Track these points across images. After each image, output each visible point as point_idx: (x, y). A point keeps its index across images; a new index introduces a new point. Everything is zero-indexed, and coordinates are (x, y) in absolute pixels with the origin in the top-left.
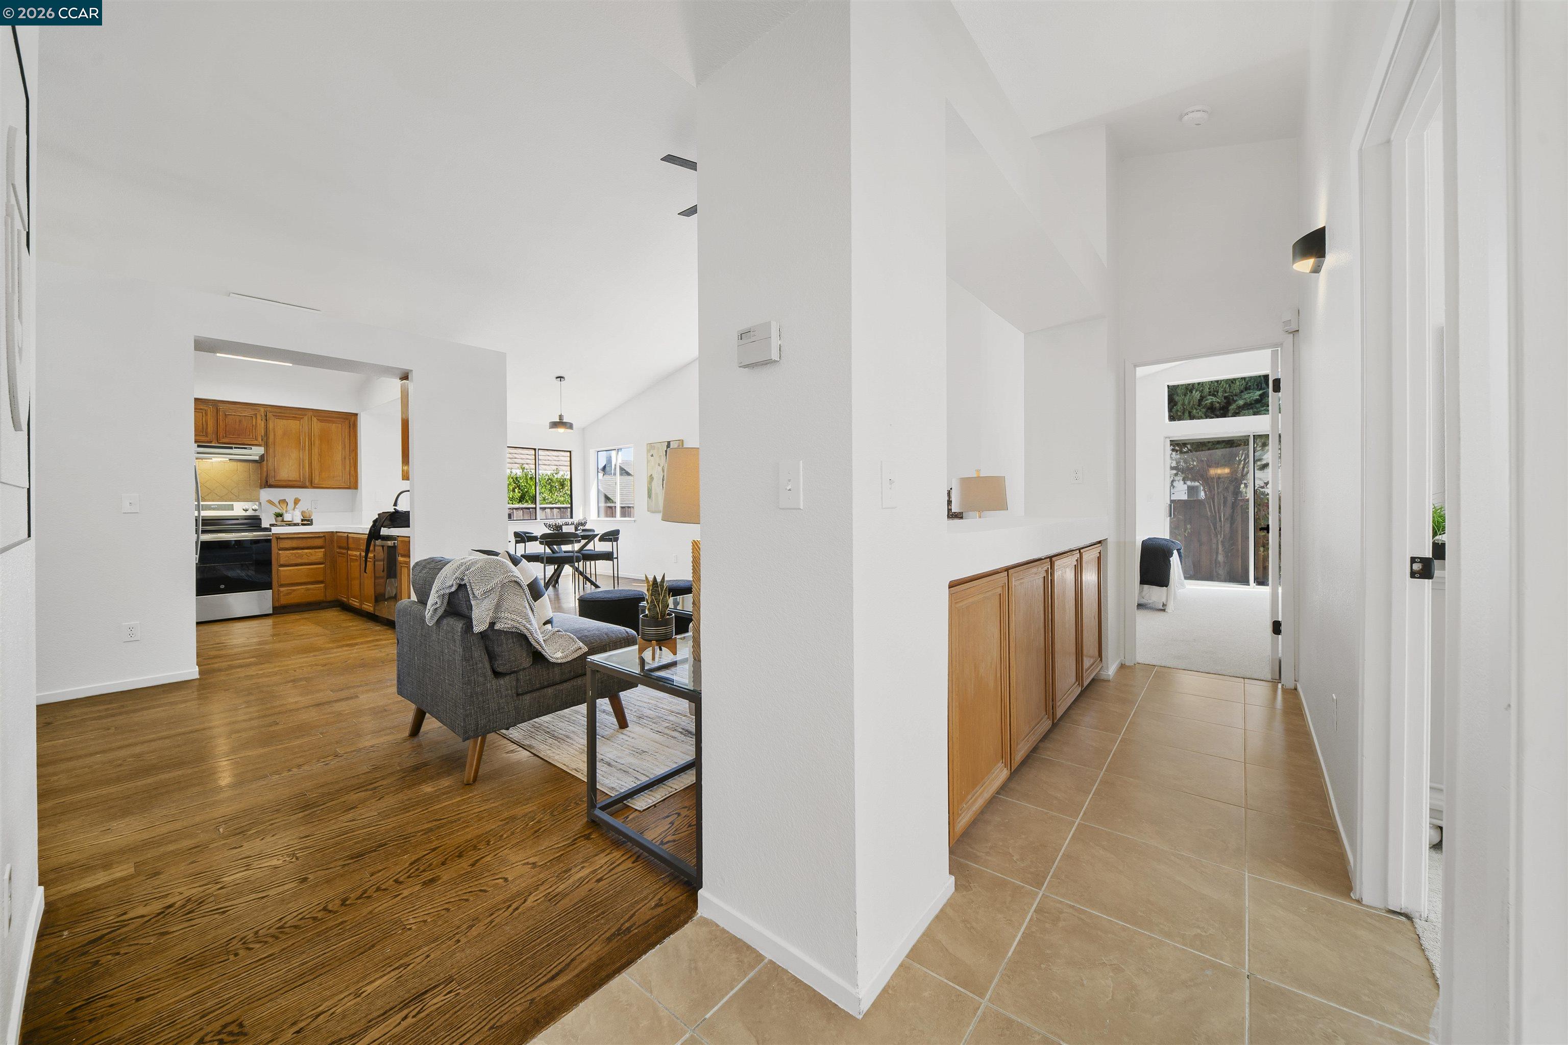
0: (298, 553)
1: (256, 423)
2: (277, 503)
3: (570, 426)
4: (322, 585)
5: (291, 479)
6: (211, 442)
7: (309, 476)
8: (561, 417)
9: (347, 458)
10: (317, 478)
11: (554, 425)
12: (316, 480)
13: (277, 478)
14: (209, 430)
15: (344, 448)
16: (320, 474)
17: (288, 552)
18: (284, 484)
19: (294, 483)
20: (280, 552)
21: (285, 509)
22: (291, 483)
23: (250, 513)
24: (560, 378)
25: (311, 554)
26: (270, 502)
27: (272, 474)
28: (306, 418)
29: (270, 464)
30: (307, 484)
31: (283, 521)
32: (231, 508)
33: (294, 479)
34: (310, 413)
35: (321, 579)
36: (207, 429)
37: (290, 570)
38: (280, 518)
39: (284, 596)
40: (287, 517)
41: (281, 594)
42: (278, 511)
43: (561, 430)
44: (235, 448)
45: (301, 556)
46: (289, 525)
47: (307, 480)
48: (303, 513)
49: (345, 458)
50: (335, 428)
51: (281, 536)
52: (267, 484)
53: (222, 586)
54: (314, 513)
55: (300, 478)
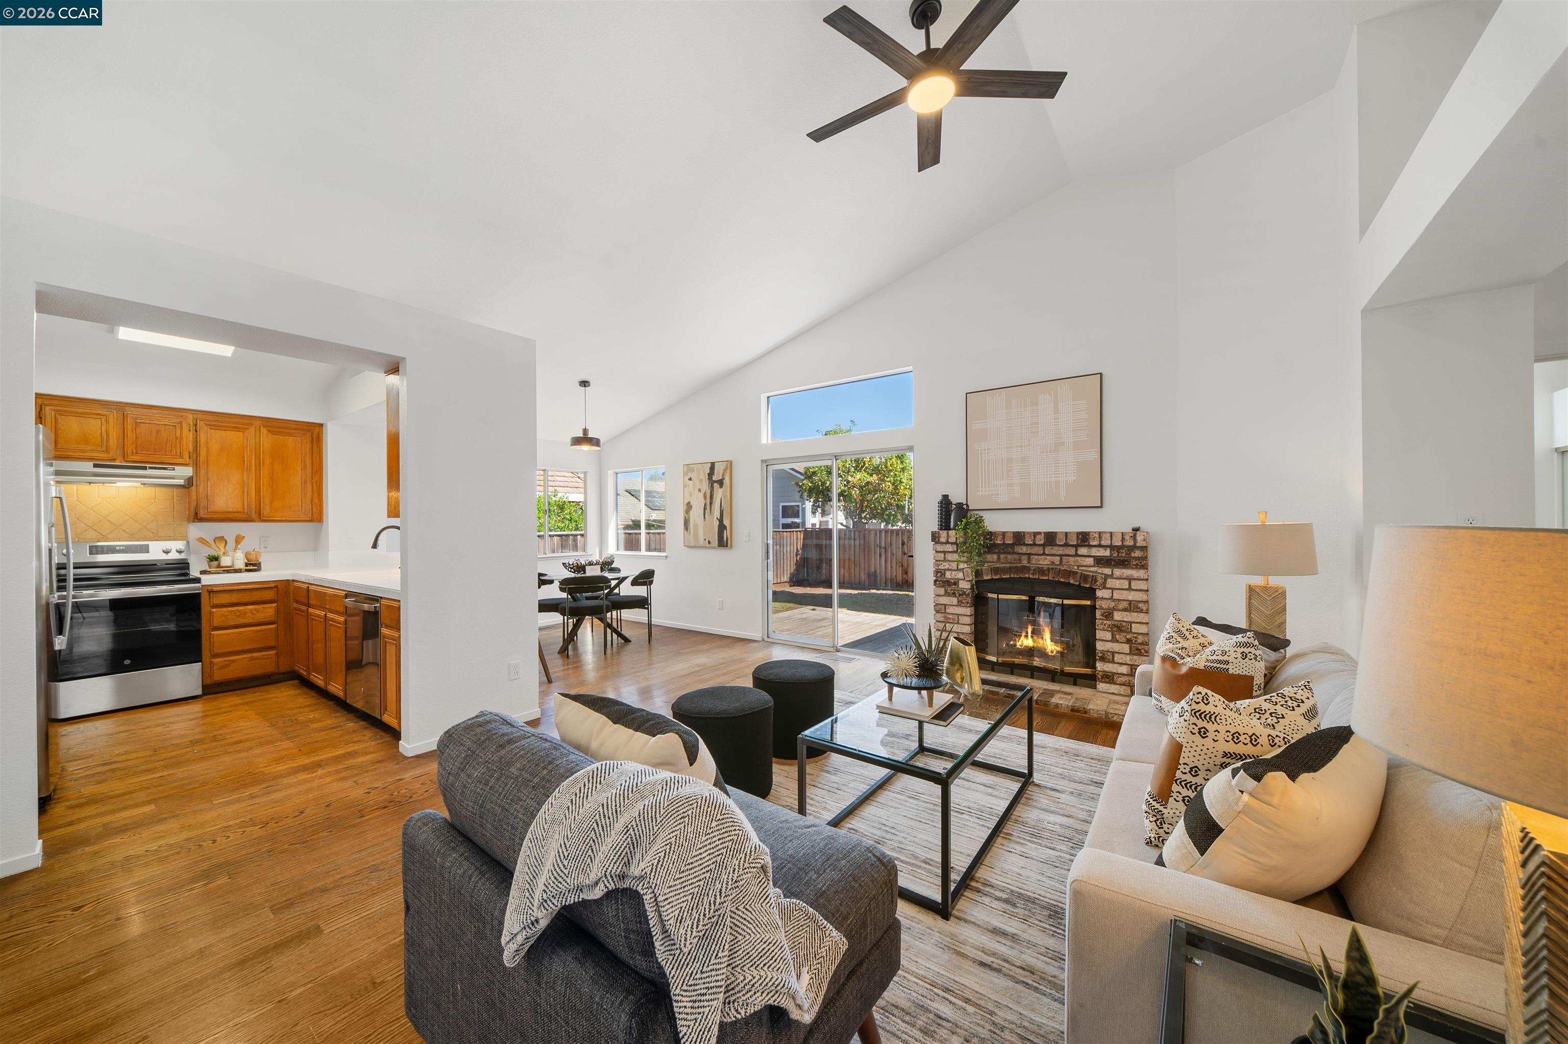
0: (239, 611)
1: (181, 434)
2: (212, 542)
3: (595, 442)
4: (272, 652)
5: (231, 510)
6: (114, 460)
7: (256, 506)
8: (585, 431)
9: (308, 482)
10: (268, 508)
11: (577, 441)
12: (266, 511)
13: (212, 509)
14: (111, 442)
15: (304, 468)
16: (271, 503)
17: (225, 609)
18: (222, 516)
19: (236, 515)
20: (214, 610)
21: (223, 550)
22: (230, 516)
23: (174, 556)
24: (584, 383)
25: (258, 611)
26: (202, 540)
27: (203, 503)
28: (252, 429)
29: (201, 489)
30: (254, 516)
31: (219, 566)
32: (146, 549)
33: (234, 510)
34: (258, 423)
35: (272, 643)
36: (108, 441)
37: (228, 634)
38: (215, 563)
39: (218, 669)
40: (226, 561)
41: (215, 667)
42: (213, 553)
43: (586, 448)
44: (152, 468)
45: (243, 614)
46: (228, 572)
47: (254, 510)
48: (247, 555)
49: (305, 482)
50: (291, 442)
51: (215, 589)
52: (197, 518)
53: (127, 662)
54: (263, 554)
55: (244, 509)
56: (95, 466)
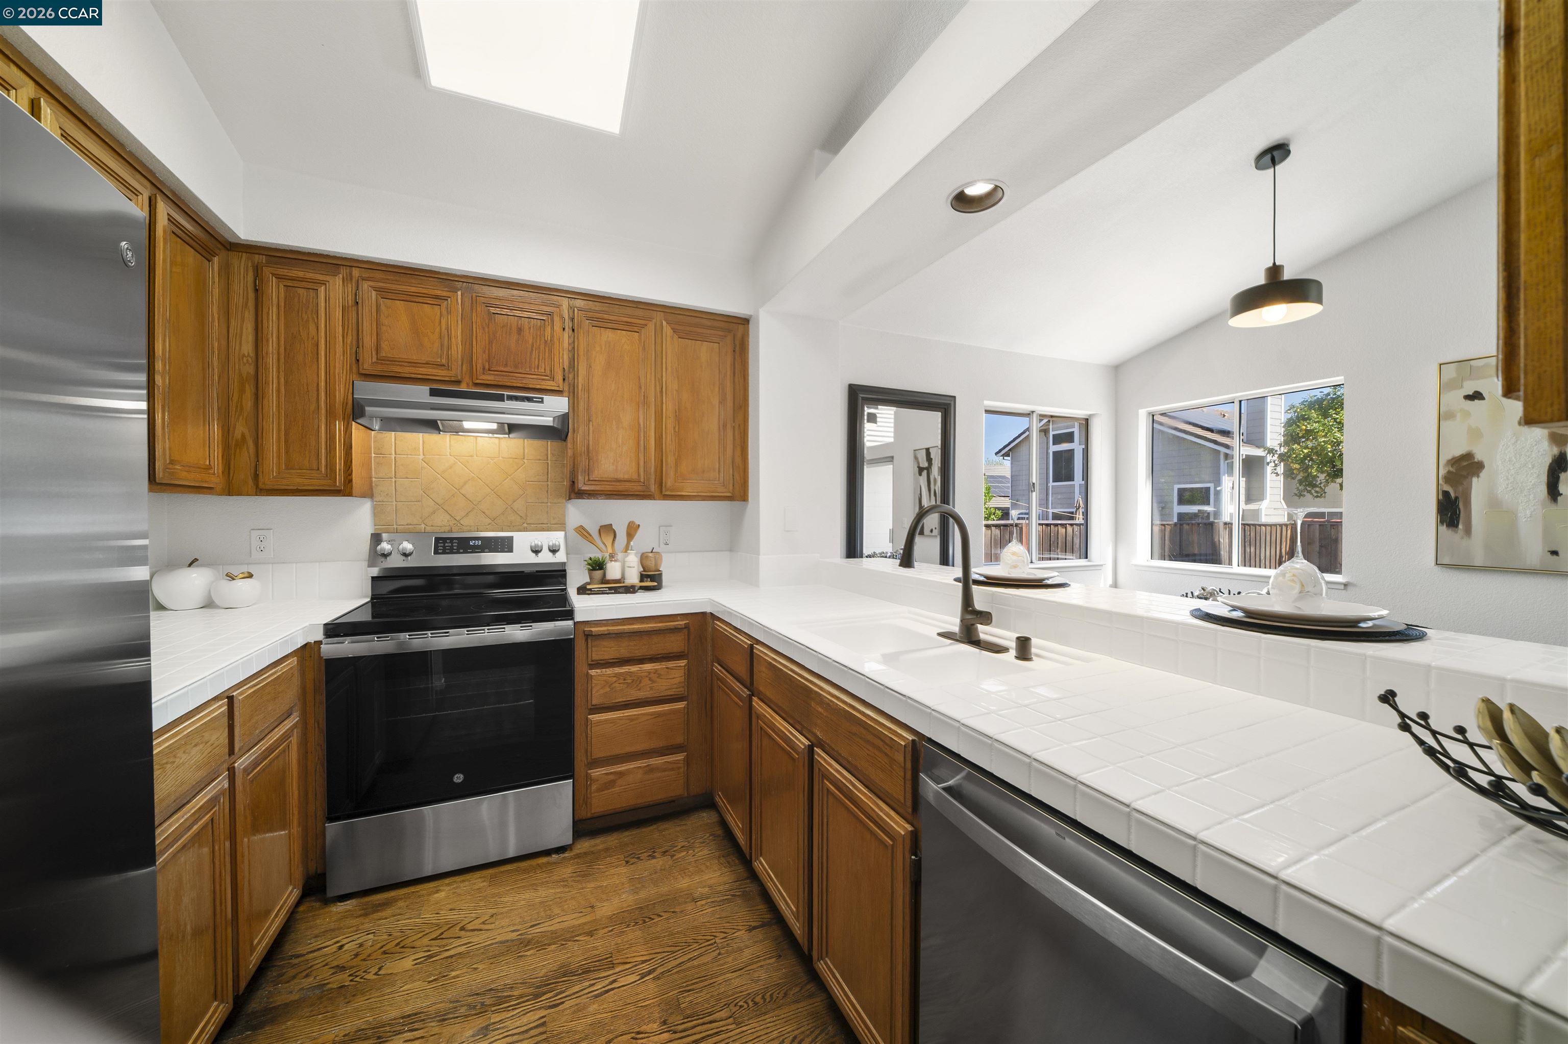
0: (630, 674)
1: (552, 335)
2: (595, 534)
4: (680, 757)
5: (621, 476)
6: (461, 383)
7: (656, 471)
9: (729, 426)
10: (672, 474)
12: (669, 482)
13: (595, 475)
14: (454, 349)
15: (722, 401)
16: (676, 465)
17: (609, 671)
18: (608, 488)
19: (628, 486)
20: (593, 672)
21: (610, 551)
22: (620, 487)
23: (545, 558)
25: (659, 676)
26: (582, 531)
27: (583, 462)
28: (651, 326)
29: (579, 438)
30: (653, 488)
31: (604, 581)
32: (506, 545)
33: (626, 477)
34: (659, 316)
35: (679, 739)
36: (449, 348)
37: (612, 721)
38: (598, 574)
39: (599, 790)
40: (613, 571)
41: (594, 787)
42: (597, 555)
44: (511, 398)
45: (636, 681)
46: (616, 591)
47: (653, 477)
48: (643, 558)
49: (725, 426)
50: (705, 352)
51: (594, 629)
52: (575, 493)
53: (458, 778)
54: (665, 557)
55: (639, 475)
56: (434, 393)
